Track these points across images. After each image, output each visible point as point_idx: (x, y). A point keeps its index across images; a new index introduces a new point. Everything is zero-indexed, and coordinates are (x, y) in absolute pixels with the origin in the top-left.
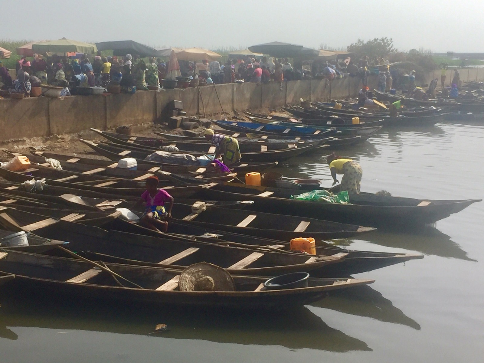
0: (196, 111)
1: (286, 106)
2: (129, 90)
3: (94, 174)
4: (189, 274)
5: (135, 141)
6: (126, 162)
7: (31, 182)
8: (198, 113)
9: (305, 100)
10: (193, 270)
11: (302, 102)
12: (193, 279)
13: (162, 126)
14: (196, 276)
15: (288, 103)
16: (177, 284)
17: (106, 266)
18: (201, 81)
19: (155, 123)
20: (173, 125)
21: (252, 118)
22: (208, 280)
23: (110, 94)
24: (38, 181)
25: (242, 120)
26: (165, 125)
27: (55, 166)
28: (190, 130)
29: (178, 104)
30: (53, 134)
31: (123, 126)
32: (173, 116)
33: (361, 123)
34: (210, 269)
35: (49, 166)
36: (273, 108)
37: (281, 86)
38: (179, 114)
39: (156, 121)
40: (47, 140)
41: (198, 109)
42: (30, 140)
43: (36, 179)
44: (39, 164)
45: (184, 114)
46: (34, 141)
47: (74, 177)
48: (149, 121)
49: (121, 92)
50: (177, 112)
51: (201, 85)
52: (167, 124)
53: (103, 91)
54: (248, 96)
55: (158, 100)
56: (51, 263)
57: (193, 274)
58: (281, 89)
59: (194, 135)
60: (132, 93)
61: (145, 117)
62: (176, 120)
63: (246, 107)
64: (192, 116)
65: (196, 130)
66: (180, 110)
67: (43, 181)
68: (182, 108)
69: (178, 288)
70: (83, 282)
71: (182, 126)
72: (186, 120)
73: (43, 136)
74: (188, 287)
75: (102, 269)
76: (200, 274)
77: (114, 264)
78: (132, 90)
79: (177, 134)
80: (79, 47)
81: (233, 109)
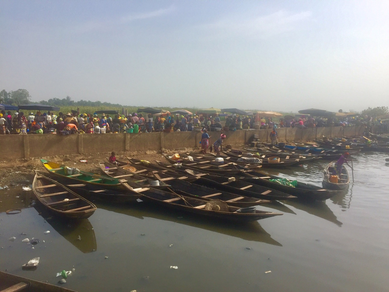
0: (266, 140)
1: (316, 139)
2: (233, 130)
3: (204, 163)
4: (210, 203)
5: (230, 151)
6: (218, 159)
7: (176, 164)
8: (267, 141)
9: (325, 137)
10: (213, 202)
11: (324, 138)
12: (212, 205)
13: (247, 146)
14: (214, 204)
15: (318, 138)
16: (204, 207)
17: (183, 197)
18: (269, 126)
19: (245, 144)
20: (253, 145)
21: (296, 144)
22: (217, 207)
23: (224, 131)
24: (179, 164)
25: (290, 145)
26: (249, 145)
27: (190, 159)
28: (260, 148)
29: (256, 136)
30: (197, 147)
31: (228, 145)
32: (253, 141)
33: (351, 148)
34: (220, 202)
35: (188, 159)
36: (309, 140)
37: (314, 130)
38: (257, 141)
39: (246, 143)
40: (195, 149)
41: (267, 139)
42: (188, 149)
43: (179, 163)
44: (183, 158)
45: (259, 141)
46: (189, 149)
47: (195, 163)
48: (242, 143)
49: (229, 130)
50: (256, 140)
51: (269, 128)
52: (250, 145)
53: (220, 130)
54: (294, 134)
55: (247, 135)
56: (164, 194)
57: (212, 203)
58: (314, 131)
59: (261, 150)
60: (234, 131)
61: (240, 141)
62: (254, 143)
63: (293, 139)
64: (264, 142)
65: (263, 148)
66: (257, 139)
67: (181, 164)
68: (258, 138)
69: (204, 208)
70: (170, 202)
71: (257, 146)
72: (259, 143)
73: (193, 148)
74: (209, 209)
75: (181, 199)
76: (215, 204)
77: (186, 197)
78: (234, 129)
79: (253, 149)
80: (217, 111)
81: (286, 140)
